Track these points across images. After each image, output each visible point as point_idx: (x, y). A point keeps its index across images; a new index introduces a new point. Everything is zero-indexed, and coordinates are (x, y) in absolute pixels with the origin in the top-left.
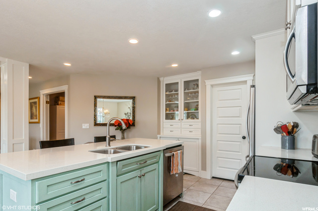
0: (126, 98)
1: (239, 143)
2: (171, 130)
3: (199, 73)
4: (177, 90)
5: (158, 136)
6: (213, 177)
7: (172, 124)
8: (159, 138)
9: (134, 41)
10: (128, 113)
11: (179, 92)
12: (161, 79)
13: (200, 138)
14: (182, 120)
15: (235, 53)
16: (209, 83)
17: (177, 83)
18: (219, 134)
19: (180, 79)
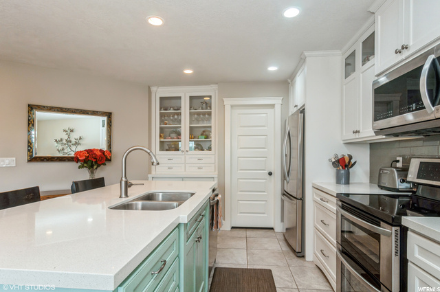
0: (94, 113)
1: (264, 181)
2: (170, 166)
3: (215, 87)
4: (179, 109)
5: (149, 175)
6: (233, 228)
7: (170, 157)
8: (150, 179)
9: (156, 21)
10: (61, 140)
11: (182, 111)
12: (154, 89)
13: (216, 176)
14: (187, 151)
15: (272, 69)
16: (228, 102)
17: (180, 98)
18: (241, 170)
19: (184, 93)
